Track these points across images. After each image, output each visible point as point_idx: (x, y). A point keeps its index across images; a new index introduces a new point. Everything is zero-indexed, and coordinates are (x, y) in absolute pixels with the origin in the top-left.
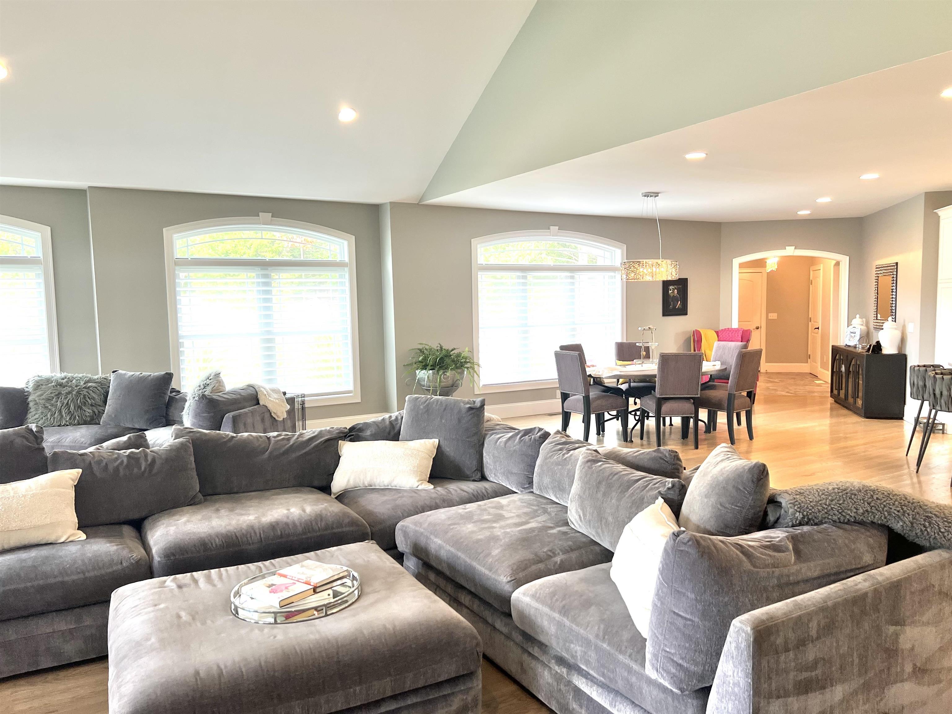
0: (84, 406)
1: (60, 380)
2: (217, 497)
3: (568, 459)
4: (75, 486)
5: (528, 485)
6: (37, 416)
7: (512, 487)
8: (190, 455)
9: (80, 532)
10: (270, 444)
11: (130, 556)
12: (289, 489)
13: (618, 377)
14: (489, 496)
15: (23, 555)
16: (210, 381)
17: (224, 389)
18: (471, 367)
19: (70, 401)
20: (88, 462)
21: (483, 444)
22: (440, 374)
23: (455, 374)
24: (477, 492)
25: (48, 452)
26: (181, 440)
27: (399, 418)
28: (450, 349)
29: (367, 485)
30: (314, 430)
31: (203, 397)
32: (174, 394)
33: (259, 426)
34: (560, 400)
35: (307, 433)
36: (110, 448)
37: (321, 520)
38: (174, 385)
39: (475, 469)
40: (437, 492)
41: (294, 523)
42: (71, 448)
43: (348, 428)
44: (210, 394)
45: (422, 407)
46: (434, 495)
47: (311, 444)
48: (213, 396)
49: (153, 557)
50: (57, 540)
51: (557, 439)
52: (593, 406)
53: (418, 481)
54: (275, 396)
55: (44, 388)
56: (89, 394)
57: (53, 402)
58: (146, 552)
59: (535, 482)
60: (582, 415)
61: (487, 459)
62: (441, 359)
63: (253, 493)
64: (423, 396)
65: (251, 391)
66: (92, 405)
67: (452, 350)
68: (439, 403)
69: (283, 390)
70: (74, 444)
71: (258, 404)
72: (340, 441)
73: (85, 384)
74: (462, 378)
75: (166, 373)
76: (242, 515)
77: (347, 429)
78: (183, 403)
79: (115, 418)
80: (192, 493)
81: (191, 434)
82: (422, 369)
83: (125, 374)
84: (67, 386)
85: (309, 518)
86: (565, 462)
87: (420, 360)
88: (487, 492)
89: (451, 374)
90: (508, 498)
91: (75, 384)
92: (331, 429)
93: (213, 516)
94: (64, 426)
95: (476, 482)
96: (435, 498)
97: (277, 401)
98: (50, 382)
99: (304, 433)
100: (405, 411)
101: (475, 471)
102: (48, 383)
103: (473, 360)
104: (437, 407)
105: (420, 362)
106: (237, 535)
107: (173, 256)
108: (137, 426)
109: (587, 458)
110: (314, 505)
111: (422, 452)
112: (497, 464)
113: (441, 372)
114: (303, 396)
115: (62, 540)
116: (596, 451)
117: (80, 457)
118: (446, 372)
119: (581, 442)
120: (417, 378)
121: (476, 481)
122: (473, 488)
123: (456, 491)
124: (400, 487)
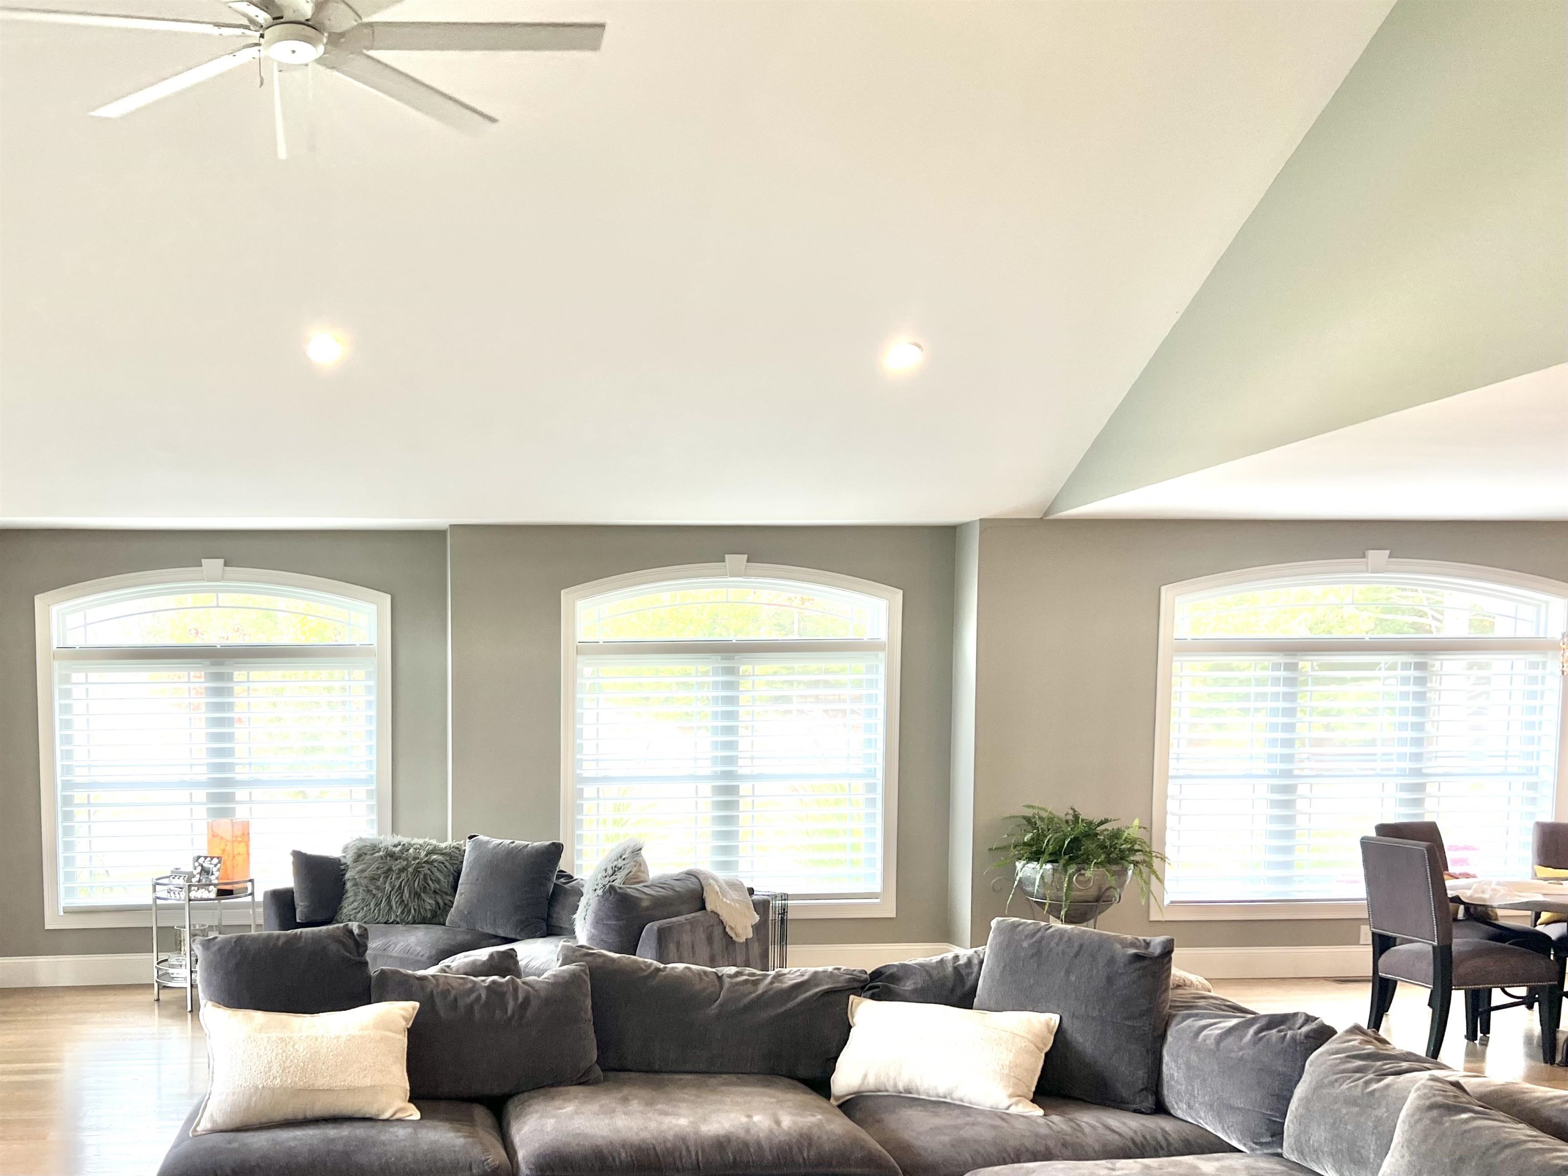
0: (424, 893)
1: (390, 848)
2: (623, 1075)
3: (1377, 1094)
4: (408, 1030)
5: (1269, 1139)
6: (356, 904)
7: (1229, 1137)
8: (586, 996)
9: (412, 1106)
10: (721, 988)
11: (483, 1158)
12: (750, 1078)
13: (1537, 909)
14: (1172, 1148)
15: (332, 1132)
16: (624, 862)
17: (646, 876)
18: (1144, 862)
19: (403, 883)
20: (428, 990)
21: (1163, 1037)
22: (1070, 871)
23: (1104, 875)
24: (1144, 1137)
25: (374, 970)
26: (572, 967)
27: (976, 961)
28: (1097, 821)
29: (901, 1089)
30: (803, 969)
31: (611, 890)
32: (562, 880)
33: (703, 951)
34: (1370, 949)
35: (789, 973)
36: (462, 971)
37: (810, 1145)
38: (563, 865)
39: (1142, 1087)
40: (1050, 1123)
41: (759, 1143)
42: (403, 962)
43: (869, 972)
44: (622, 886)
45: (1025, 944)
46: (1043, 1131)
47: (796, 997)
48: (628, 890)
49: (518, 1167)
50: (378, 1115)
51: (1353, 1046)
52: (1459, 971)
53: (1011, 1096)
54: (734, 895)
55: (368, 860)
56: (433, 874)
57: (379, 883)
58: (508, 1154)
59: (1289, 1136)
60: (1429, 991)
61: (1171, 1068)
62: (1075, 840)
63: (689, 1077)
64: (1030, 921)
65: (692, 884)
66: (435, 892)
67: (1102, 823)
68: (1065, 939)
69: (748, 884)
70: (406, 956)
71: (703, 908)
72: (852, 997)
73: (426, 855)
74: (1122, 885)
75: (553, 843)
76: (666, 1114)
77: (866, 973)
78: (576, 899)
79: (468, 917)
80: (584, 1065)
81: (589, 959)
82: (1030, 860)
83: (488, 842)
84: (400, 858)
85: (787, 1138)
86: (1369, 1101)
87: (1026, 840)
88: (1166, 1140)
89: (1095, 876)
90: (1218, 1160)
91: (413, 855)
92: (836, 971)
93: (617, 1110)
94: (392, 923)
95: (1142, 1115)
96: (1045, 1137)
97: (737, 905)
98: (377, 850)
99: (785, 974)
100: (987, 949)
101: (1142, 1090)
102: (374, 851)
103: (1150, 846)
104: (1061, 948)
105: (1025, 844)
106: (657, 1149)
107: (574, 638)
108: (501, 933)
109: (1429, 1098)
110: (798, 1114)
111: (1023, 1037)
112: (1197, 1083)
113: (1072, 869)
114: (785, 897)
115: (386, 1116)
116: (1457, 1085)
117: (416, 981)
118: (1084, 869)
119: (1418, 1059)
120: (1018, 878)
121: (1142, 1113)
122: (1134, 1128)
123: (1093, 1127)
124: (971, 1103)
